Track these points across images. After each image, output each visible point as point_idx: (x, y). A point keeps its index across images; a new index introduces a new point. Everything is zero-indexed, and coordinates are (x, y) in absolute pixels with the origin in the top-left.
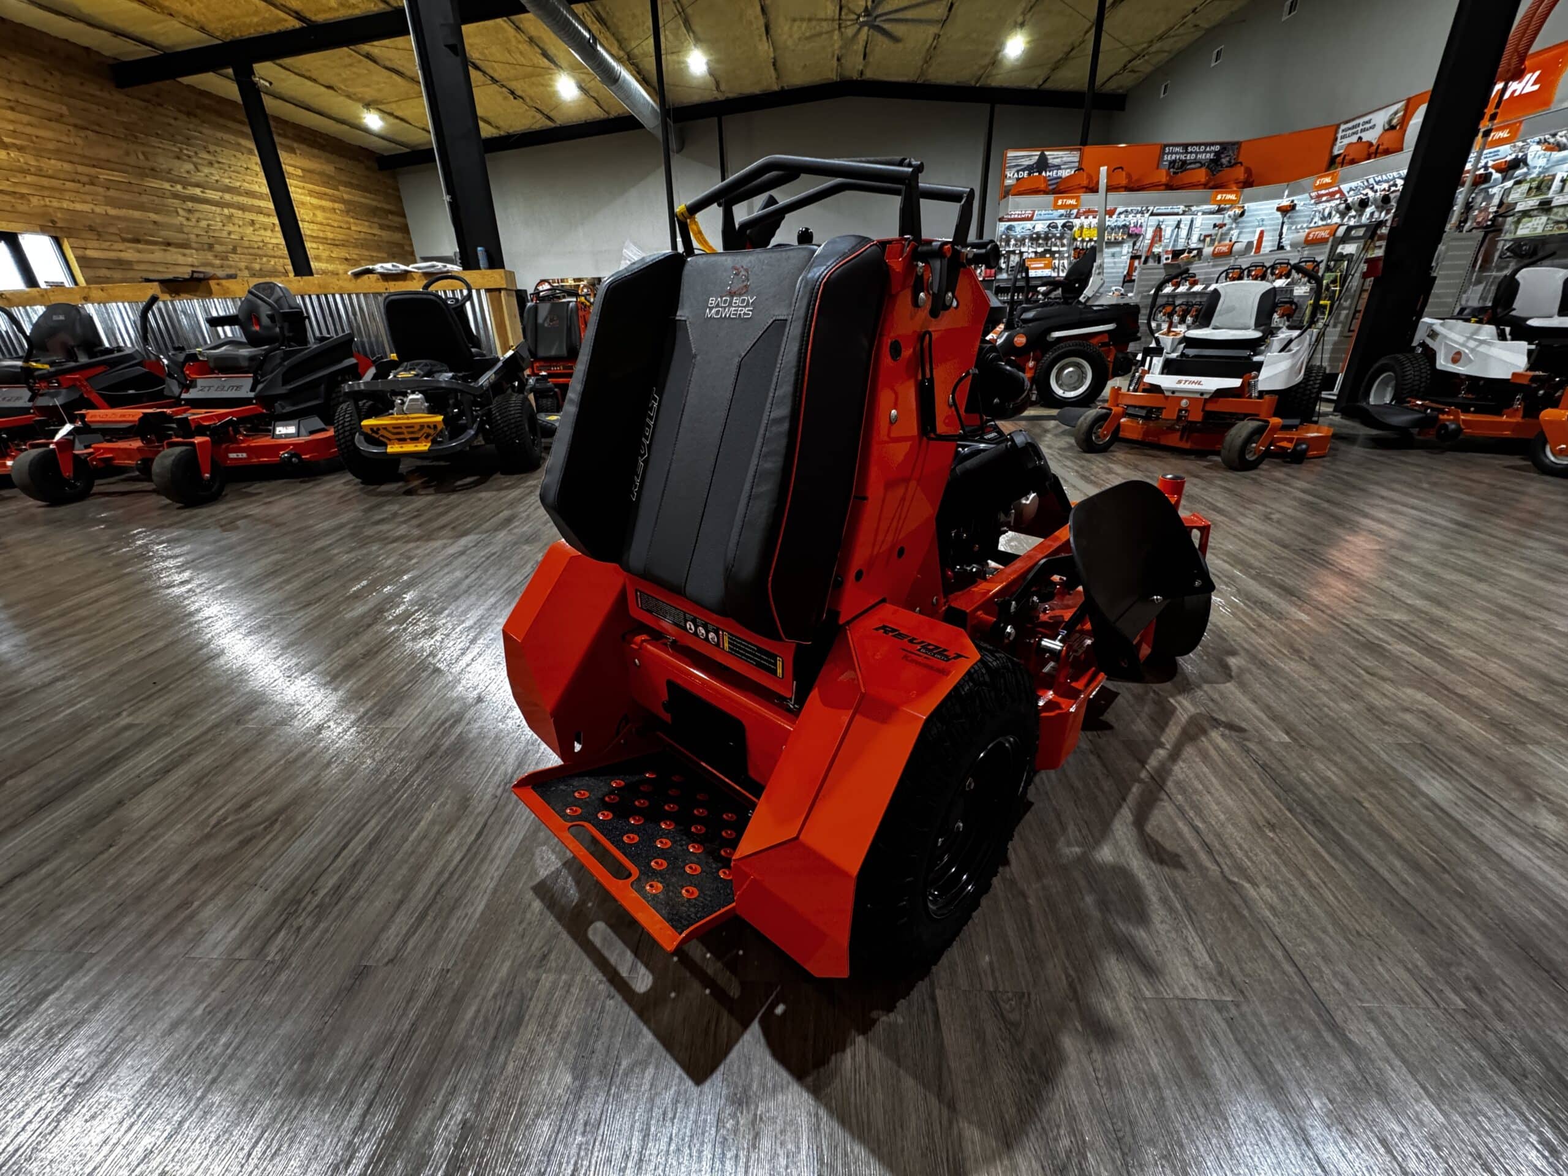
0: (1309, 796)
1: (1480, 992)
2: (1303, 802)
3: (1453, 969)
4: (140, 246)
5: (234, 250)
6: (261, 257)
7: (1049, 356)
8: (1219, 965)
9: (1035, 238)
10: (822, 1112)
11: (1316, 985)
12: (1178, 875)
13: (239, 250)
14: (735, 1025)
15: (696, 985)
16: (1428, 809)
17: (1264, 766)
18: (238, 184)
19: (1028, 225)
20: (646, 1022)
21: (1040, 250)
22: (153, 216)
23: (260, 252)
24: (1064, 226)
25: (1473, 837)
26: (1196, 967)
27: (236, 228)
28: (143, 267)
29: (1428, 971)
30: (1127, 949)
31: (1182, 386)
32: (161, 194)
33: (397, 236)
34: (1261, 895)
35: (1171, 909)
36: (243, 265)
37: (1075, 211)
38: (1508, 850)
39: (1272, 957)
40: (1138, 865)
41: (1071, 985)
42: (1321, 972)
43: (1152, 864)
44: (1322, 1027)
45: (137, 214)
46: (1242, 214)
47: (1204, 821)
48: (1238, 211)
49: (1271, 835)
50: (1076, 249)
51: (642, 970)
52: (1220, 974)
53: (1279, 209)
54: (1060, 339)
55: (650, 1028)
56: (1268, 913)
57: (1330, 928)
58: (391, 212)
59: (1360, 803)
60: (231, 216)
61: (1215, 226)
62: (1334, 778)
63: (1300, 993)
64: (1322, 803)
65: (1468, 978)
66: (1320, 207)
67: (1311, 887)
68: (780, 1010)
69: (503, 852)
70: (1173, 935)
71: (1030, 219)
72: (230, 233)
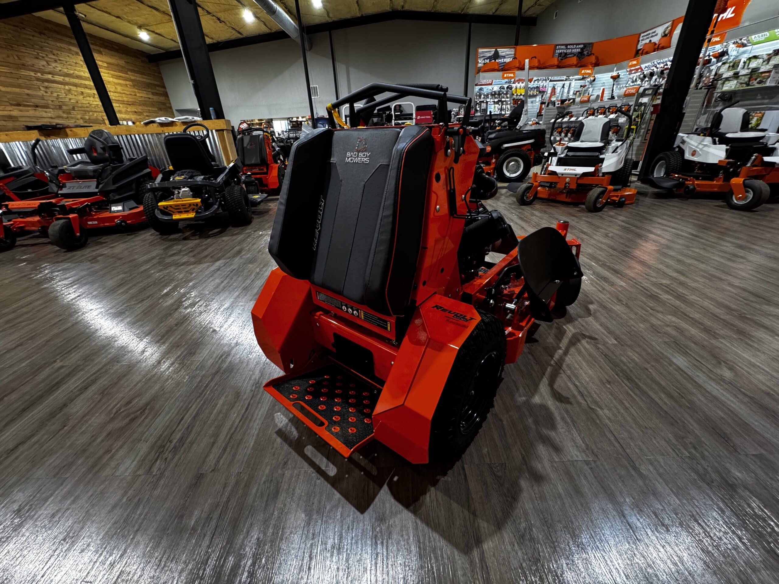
0: (625, 368)
1: (695, 448)
2: (622, 371)
3: (685, 440)
4: (21, 108)
5: (73, 109)
6: (89, 112)
7: (502, 157)
8: (587, 445)
9: (494, 94)
10: (418, 521)
11: (628, 451)
12: (568, 407)
13: (76, 109)
14: (376, 486)
15: (357, 471)
16: (676, 370)
17: (606, 355)
18: (72, 72)
19: (490, 87)
20: (336, 489)
21: (496, 100)
22: (27, 91)
23: (88, 109)
24: (508, 88)
25: (696, 382)
26: (577, 447)
27: (73, 97)
28: (24, 119)
29: (674, 441)
30: (547, 441)
31: (566, 172)
32: (29, 78)
33: (162, 99)
34: (604, 413)
35: (566, 422)
36: (79, 117)
37: (513, 80)
38: (709, 387)
39: (609, 440)
40: (551, 403)
41: (523, 458)
42: (630, 445)
43: (557, 403)
44: (630, 469)
45: (17, 90)
46: (594, 80)
47: (579, 382)
48: (592, 79)
49: (609, 386)
50: (514, 99)
51: (331, 466)
52: (587, 449)
53: (612, 77)
54: (507, 148)
55: (337, 491)
56: (607, 421)
57: (634, 426)
58: (158, 86)
59: (647, 369)
60: (70, 90)
61: (581, 86)
62: (636, 359)
63: (621, 455)
64: (631, 371)
65: (691, 443)
66: (631, 76)
67: (626, 408)
68: (396, 479)
69: (259, 417)
70: (567, 433)
71: (491, 84)
72: (70, 99)
